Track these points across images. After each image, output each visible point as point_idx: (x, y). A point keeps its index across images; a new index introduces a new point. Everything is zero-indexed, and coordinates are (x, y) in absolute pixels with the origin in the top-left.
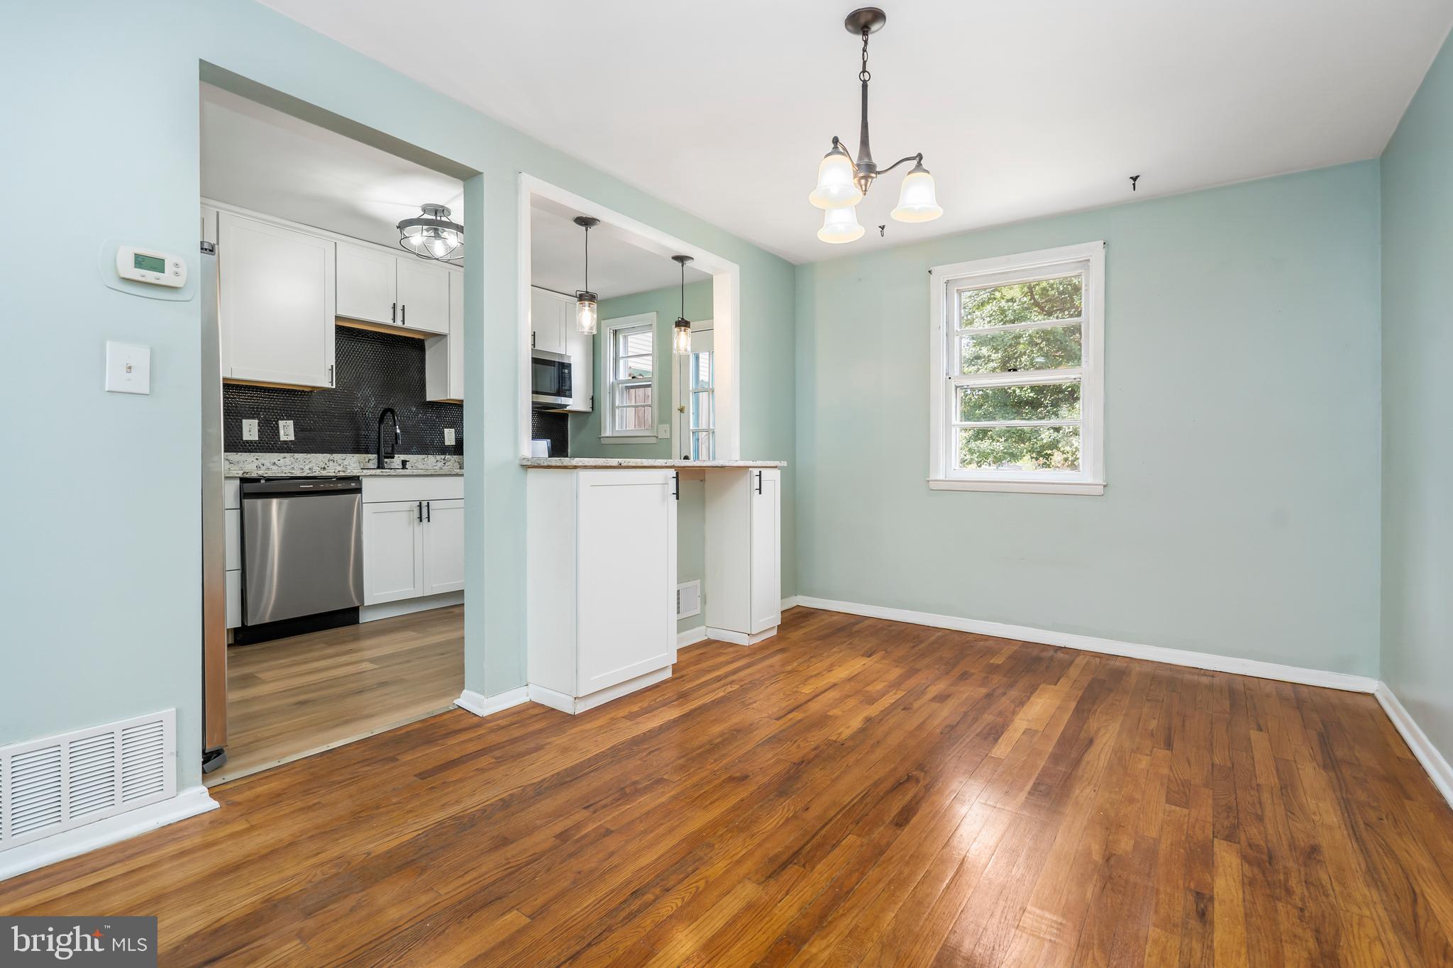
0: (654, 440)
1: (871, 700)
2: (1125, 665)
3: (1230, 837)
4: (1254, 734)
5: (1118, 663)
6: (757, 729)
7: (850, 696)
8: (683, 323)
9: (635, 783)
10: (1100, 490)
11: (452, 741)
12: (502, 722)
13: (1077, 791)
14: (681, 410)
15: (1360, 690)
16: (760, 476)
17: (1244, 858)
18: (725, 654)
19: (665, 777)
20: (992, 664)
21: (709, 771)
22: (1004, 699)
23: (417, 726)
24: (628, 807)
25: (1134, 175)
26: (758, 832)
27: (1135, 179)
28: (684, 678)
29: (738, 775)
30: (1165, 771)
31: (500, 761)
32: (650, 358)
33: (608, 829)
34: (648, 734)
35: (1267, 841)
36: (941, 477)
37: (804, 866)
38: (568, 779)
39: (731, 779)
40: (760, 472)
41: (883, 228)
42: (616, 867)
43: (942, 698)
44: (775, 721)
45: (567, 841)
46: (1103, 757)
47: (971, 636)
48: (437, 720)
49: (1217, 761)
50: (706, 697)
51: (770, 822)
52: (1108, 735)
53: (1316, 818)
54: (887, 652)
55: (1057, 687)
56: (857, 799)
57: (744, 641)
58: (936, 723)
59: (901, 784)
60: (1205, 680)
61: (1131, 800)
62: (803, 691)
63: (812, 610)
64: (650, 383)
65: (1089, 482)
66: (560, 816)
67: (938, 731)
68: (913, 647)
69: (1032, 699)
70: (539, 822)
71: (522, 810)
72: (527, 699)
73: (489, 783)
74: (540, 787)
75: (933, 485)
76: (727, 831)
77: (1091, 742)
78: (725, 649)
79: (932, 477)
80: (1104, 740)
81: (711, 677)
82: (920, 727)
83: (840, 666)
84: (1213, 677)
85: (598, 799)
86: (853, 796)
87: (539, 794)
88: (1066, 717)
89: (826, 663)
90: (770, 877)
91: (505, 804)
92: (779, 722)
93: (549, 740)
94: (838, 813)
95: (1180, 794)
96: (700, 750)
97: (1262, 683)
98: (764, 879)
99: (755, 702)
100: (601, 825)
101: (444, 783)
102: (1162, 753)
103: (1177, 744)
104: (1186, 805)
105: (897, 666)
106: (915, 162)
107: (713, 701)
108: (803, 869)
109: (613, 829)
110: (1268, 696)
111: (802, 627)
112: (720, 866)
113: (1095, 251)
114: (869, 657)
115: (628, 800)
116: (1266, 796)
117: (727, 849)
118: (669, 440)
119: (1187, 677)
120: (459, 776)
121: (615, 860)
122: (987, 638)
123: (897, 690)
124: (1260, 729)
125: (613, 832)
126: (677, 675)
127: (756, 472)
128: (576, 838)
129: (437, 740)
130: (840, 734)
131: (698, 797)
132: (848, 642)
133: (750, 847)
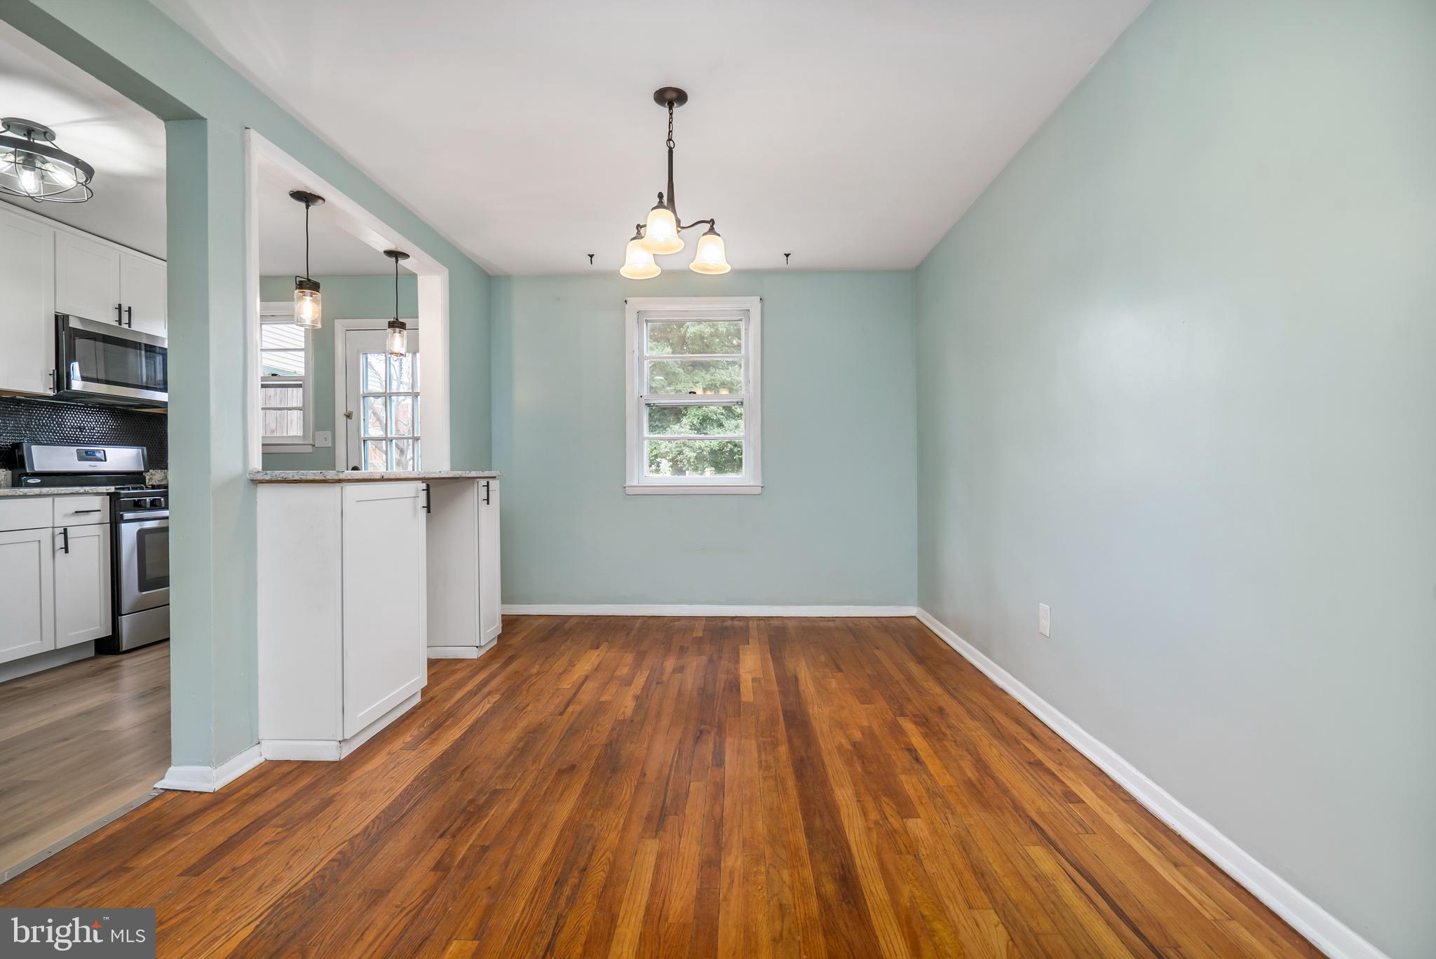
0: (309, 449)
1: (628, 683)
2: (780, 622)
3: (902, 714)
4: (877, 652)
5: (776, 623)
6: (548, 727)
7: (607, 683)
8: (397, 325)
9: (472, 801)
10: (759, 490)
11: (197, 827)
12: (251, 789)
13: (811, 711)
14: (349, 416)
15: (909, 615)
16: (488, 486)
17: (915, 723)
18: (459, 670)
19: (498, 787)
20: (697, 637)
21: (535, 772)
22: (723, 662)
23: (118, 827)
24: (485, 822)
25: (787, 253)
26: (621, 803)
27: (787, 255)
28: (437, 699)
29: (565, 767)
30: (848, 686)
31: (290, 827)
32: (302, 354)
33: (483, 846)
34: (445, 756)
35: (919, 711)
36: (635, 483)
37: (676, 814)
38: (395, 819)
39: (561, 772)
40: (488, 482)
41: (591, 256)
42: (520, 871)
43: (680, 669)
44: (560, 717)
45: (449, 869)
46: (809, 685)
47: (666, 618)
48: (145, 812)
49: (869, 672)
50: (474, 711)
51: (624, 793)
52: (803, 671)
53: (931, 692)
54: (610, 643)
55: (751, 646)
56: (676, 756)
57: (473, 654)
58: (689, 687)
59: (698, 737)
60: (831, 624)
61: (842, 708)
62: (564, 687)
63: (515, 617)
64: (301, 383)
65: (751, 484)
66: (419, 853)
67: (695, 693)
68: (628, 634)
69: (741, 657)
70: (402, 865)
71: (370, 860)
72: (261, 760)
73: (297, 851)
74: (369, 835)
75: (629, 491)
76: (594, 811)
77: (796, 678)
78: (456, 665)
79: (628, 483)
80: (803, 675)
81: (463, 693)
82: (680, 694)
83: (579, 660)
84: (834, 621)
85: (446, 826)
86: (672, 755)
87: (374, 841)
88: (771, 664)
89: (565, 660)
90: (657, 831)
91: (342, 861)
92: (564, 717)
93: (332, 792)
94: (670, 770)
95: (864, 698)
96: (511, 757)
97: (862, 620)
98: (654, 834)
99: (528, 705)
100: (471, 845)
101: (234, 869)
102: (839, 675)
103: (843, 668)
104: (870, 703)
105: (626, 652)
106: (708, 226)
107: (486, 713)
108: (677, 817)
109: (487, 844)
110: (869, 627)
111: (517, 633)
112: (613, 838)
113: (753, 304)
114: (597, 648)
115: (479, 817)
116: (903, 686)
117: (606, 824)
118: (332, 450)
119: (822, 624)
120: (247, 857)
121: (514, 867)
122: (679, 618)
123: (641, 670)
124: (878, 649)
125: (488, 847)
126: (426, 698)
127: (484, 482)
128: (456, 864)
129: (172, 832)
130: (624, 713)
131: (545, 793)
132: (570, 639)
133: (624, 816)
